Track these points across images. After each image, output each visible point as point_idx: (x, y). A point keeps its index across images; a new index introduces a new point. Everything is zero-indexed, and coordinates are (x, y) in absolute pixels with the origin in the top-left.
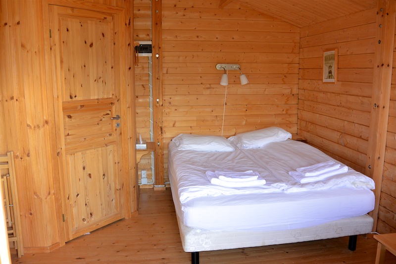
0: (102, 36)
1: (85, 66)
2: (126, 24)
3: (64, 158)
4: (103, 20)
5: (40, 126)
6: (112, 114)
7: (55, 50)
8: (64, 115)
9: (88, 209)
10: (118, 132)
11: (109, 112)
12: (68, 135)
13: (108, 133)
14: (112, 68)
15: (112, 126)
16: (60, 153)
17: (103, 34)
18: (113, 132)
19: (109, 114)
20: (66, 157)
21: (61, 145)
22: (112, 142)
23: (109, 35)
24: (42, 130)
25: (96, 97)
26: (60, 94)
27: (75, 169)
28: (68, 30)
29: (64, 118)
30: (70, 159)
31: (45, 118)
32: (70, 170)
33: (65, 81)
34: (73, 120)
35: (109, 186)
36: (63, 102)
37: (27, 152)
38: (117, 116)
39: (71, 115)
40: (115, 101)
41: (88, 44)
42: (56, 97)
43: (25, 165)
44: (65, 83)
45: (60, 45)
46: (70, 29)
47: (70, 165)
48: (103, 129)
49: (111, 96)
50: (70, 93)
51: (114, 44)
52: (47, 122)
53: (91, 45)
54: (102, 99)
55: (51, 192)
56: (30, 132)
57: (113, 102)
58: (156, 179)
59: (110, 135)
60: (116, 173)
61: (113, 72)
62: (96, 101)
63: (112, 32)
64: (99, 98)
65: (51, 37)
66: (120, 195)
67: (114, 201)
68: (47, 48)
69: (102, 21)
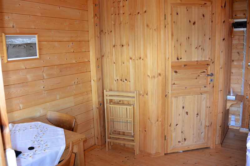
0: (202, 17)
1: (189, 38)
2: (222, 7)
3: (170, 99)
4: (204, 5)
5: (155, 76)
6: (207, 72)
7: (168, 28)
8: (172, 70)
9: (183, 135)
10: (211, 85)
11: (205, 71)
12: (174, 84)
13: (203, 85)
14: (210, 39)
15: (207, 81)
16: (167, 95)
17: (203, 15)
18: (207, 85)
19: (205, 72)
20: (171, 98)
21: (168, 91)
22: (206, 92)
23: (208, 16)
24: (156, 79)
25: (196, 60)
26: (170, 56)
27: (177, 107)
28: (177, 14)
29: (172, 73)
30: (174, 100)
31: (159, 72)
32: (173, 108)
33: (174, 48)
34: (178, 74)
35: (200, 122)
36: (172, 62)
37: (146, 92)
38: (211, 74)
39: (177, 71)
40: (211, 63)
41: (192, 22)
42: (168, 58)
43: (145, 100)
44: (174, 49)
45: (172, 24)
46: (179, 13)
47: (174, 104)
48: (200, 82)
49: (207, 59)
50: (178, 56)
51: (212, 22)
52: (160, 75)
53: (194, 23)
54: (201, 61)
55: (159, 120)
56: (149, 80)
57: (209, 63)
58: (242, 123)
59: (205, 87)
60: (207, 114)
61: (210, 42)
62: (196, 62)
63: (211, 13)
64: (199, 60)
65: (165, 19)
66: (208, 130)
67: (203, 134)
68: (163, 26)
69: (202, 6)
